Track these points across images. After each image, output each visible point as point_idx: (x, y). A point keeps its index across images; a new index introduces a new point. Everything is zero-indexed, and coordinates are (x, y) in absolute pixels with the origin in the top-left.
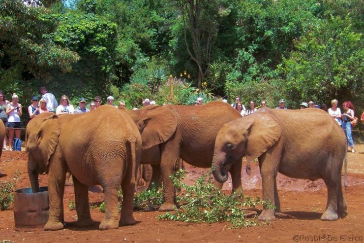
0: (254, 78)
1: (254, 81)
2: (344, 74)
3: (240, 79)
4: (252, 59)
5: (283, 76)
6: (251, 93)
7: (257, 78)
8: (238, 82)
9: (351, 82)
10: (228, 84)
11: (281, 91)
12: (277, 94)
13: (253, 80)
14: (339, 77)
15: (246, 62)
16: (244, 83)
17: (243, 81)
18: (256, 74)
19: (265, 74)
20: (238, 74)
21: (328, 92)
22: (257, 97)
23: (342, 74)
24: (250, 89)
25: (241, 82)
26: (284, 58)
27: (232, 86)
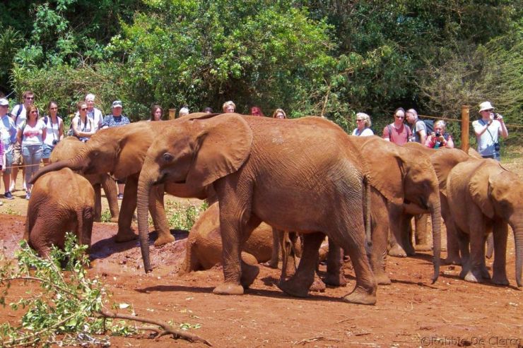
0: (67, 59)
1: (67, 66)
2: (236, 54)
3: (40, 62)
4: (63, 25)
5: (121, 56)
6: (60, 89)
7: (73, 59)
8: (36, 68)
9: (248, 69)
10: (17, 71)
11: (119, 85)
12: (111, 92)
13: (63, 64)
14: (226, 59)
15: (53, 28)
16: (47, 70)
17: (45, 65)
18: (71, 51)
19: (88, 53)
20: (36, 51)
21: (206, 89)
22: (72, 94)
23: (231, 54)
24: (59, 81)
25: (42, 67)
26: (121, 22)
27: (24, 74)
